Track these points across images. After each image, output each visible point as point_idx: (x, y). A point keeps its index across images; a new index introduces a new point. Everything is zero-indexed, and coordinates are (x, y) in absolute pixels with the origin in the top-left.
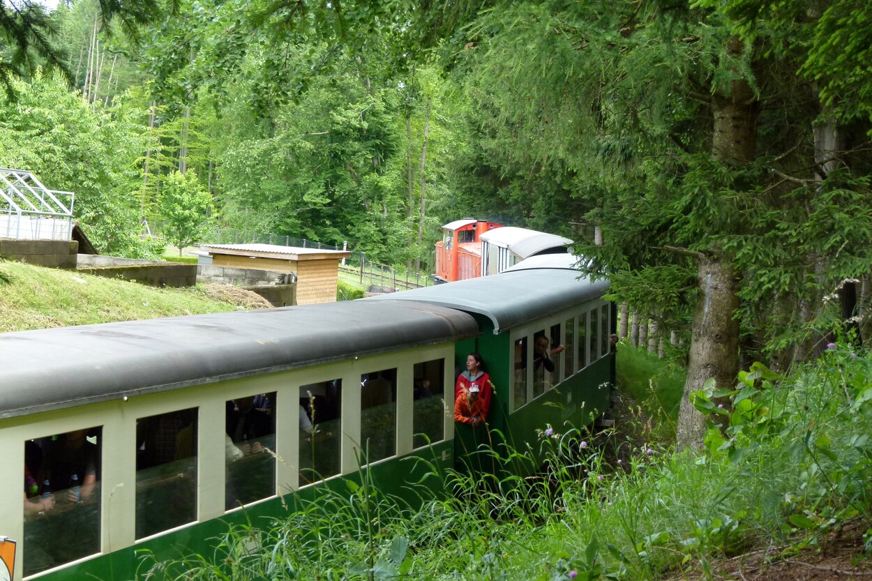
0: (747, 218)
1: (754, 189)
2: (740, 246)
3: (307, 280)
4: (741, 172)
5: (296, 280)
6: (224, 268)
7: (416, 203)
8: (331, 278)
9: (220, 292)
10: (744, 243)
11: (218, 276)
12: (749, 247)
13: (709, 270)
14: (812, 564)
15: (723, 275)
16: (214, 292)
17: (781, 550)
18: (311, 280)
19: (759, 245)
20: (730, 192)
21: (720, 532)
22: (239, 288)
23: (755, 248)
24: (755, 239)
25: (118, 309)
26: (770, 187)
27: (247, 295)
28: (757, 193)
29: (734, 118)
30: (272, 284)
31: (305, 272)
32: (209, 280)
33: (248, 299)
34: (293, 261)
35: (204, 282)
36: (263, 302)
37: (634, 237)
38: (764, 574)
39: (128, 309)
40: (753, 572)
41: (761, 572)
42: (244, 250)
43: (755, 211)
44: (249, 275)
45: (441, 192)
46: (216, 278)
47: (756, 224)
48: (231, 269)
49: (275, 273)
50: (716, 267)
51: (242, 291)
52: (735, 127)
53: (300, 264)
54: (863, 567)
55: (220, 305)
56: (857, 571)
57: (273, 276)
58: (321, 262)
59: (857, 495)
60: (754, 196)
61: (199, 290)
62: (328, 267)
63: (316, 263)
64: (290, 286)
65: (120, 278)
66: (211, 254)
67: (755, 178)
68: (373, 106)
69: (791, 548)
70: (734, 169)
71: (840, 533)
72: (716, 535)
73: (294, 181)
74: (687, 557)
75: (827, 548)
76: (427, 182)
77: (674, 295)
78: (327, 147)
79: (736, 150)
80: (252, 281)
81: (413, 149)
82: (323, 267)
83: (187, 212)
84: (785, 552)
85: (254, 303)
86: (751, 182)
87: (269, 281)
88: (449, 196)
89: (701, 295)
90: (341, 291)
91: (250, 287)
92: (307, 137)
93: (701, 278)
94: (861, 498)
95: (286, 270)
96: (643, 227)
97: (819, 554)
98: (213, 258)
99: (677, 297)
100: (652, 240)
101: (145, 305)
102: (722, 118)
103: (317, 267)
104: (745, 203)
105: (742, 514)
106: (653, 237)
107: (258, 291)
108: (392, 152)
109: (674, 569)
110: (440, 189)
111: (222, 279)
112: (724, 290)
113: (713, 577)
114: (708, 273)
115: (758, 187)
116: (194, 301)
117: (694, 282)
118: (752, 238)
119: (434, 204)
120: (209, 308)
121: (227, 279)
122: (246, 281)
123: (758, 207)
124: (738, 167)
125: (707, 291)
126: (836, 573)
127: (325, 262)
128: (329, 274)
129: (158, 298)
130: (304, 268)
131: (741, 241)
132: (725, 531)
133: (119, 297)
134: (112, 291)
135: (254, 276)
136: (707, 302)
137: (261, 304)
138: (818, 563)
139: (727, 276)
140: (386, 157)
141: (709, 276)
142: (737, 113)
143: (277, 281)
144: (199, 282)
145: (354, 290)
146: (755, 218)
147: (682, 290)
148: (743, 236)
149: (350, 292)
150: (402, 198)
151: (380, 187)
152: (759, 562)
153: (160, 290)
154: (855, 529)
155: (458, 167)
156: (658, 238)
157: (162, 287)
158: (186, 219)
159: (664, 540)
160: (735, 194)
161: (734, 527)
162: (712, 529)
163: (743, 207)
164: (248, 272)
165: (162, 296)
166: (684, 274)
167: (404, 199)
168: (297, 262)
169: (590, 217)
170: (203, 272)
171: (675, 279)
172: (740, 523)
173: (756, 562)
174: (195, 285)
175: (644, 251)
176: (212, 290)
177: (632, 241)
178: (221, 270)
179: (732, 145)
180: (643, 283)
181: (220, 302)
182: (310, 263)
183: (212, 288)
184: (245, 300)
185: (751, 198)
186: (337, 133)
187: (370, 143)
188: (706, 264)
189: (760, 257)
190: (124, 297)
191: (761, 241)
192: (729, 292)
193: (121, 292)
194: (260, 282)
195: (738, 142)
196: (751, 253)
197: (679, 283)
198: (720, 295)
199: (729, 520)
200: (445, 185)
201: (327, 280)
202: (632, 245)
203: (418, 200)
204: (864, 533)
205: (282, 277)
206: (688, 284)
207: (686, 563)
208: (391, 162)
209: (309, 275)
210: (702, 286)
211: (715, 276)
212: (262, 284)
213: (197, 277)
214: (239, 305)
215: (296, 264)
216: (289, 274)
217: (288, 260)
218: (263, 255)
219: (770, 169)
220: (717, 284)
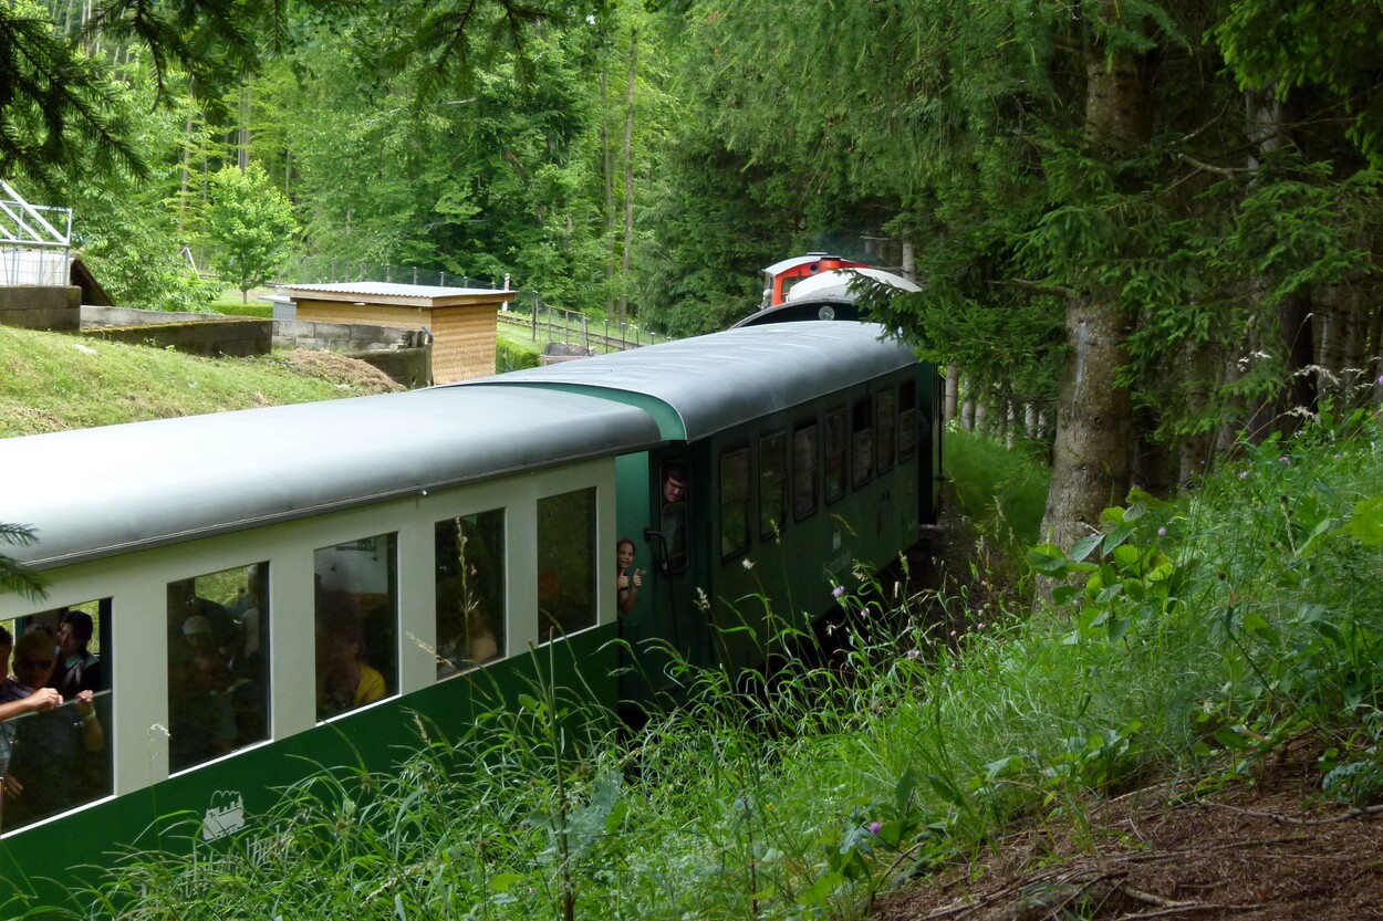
0: (1141, 236)
1: (1151, 189)
2: (1126, 276)
3: (449, 338)
4: (1129, 163)
5: (431, 340)
6: (315, 324)
7: (618, 210)
8: (485, 334)
9: (311, 362)
10: (1133, 272)
11: (305, 337)
12: (1140, 278)
13: (1082, 316)
14: (1241, 805)
15: (1105, 323)
16: (301, 363)
17: (1194, 783)
18: (455, 337)
19: (1158, 274)
20: (1114, 198)
21: (1100, 756)
22: (339, 355)
23: (1152, 279)
24: (1152, 265)
25: (149, 394)
26: (1176, 183)
27: (353, 367)
28: (1154, 194)
29: (1118, 75)
30: (393, 348)
31: (445, 326)
32: (292, 344)
33: (356, 372)
34: (425, 309)
35: (284, 348)
36: (379, 377)
38: (1169, 822)
39: (164, 394)
40: (1151, 819)
41: (1163, 819)
42: (347, 293)
43: (1154, 225)
44: (355, 333)
45: (656, 194)
46: (304, 341)
47: (1157, 246)
48: (326, 326)
49: (397, 330)
50: (1095, 311)
51: (345, 360)
52: (1121, 88)
53: (436, 313)
54: (1319, 810)
55: (310, 383)
56: (1309, 817)
57: (394, 335)
58: (467, 310)
59: (1308, 695)
60: (1150, 201)
61: (277, 360)
62: (480, 316)
63: (462, 310)
64: (422, 349)
65: (150, 344)
66: (293, 299)
67: (1151, 170)
68: (547, 56)
69: (1209, 779)
70: (1119, 157)
71: (1284, 755)
72: (1095, 761)
73: (421, 179)
74: (1051, 796)
75: (1265, 779)
76: (635, 176)
78: (472, 125)
79: (1124, 125)
80: (362, 344)
81: (612, 124)
82: (473, 316)
83: (253, 232)
84: (1200, 787)
85: (364, 379)
86: (1145, 178)
87: (388, 342)
88: (670, 199)
89: (1071, 355)
90: (502, 355)
91: (358, 353)
92: (441, 109)
93: (1070, 329)
94: (1315, 698)
95: (415, 324)
96: (981, 253)
97: (1253, 788)
98: (298, 306)
99: (1033, 359)
101: (191, 386)
102: (1101, 74)
103: (465, 317)
104: (1136, 212)
105: (1136, 726)
106: (995, 266)
107: (370, 359)
108: (578, 129)
109: (1032, 813)
110: (655, 189)
111: (312, 341)
112: (1107, 347)
113: (1090, 828)
114: (1081, 321)
115: (1156, 186)
116: (269, 378)
117: (1060, 335)
118: (1147, 264)
119: (646, 212)
120: (293, 388)
121: (321, 342)
122: (352, 343)
123: (1157, 219)
124: (1125, 153)
125: (1080, 348)
126: (1277, 821)
127: (477, 308)
128: (483, 328)
129: (211, 376)
130: (442, 319)
131: (1129, 269)
132: (1109, 754)
133: (149, 375)
134: (138, 366)
135: (365, 336)
136: (1081, 367)
137: (376, 379)
138: (1251, 803)
139: (1111, 324)
140: (567, 138)
141: (1083, 325)
142: (1124, 66)
143: (401, 342)
144: (277, 347)
145: (523, 352)
146: (1155, 237)
147: (1041, 348)
148: (1132, 261)
149: (516, 357)
150: (595, 203)
151: (560, 186)
152: (1161, 803)
153: (214, 361)
154: (1307, 747)
155: (684, 156)
156: (1001, 268)
157: (218, 356)
158: (251, 243)
159: (1016, 769)
160: (1121, 200)
161: (1123, 749)
162: (1089, 751)
163: (1134, 221)
164: (354, 330)
165: (218, 372)
166: (1045, 323)
167: (600, 205)
168: (431, 309)
169: (894, 228)
170: (282, 330)
171: (1030, 330)
172: (1131, 741)
173: (1156, 802)
174: (269, 352)
176: (298, 360)
178: (311, 326)
179: (1117, 118)
180: (978, 339)
181: (310, 379)
182: (451, 311)
183: (297, 356)
184: (350, 375)
185: (1146, 204)
186: (489, 101)
187: (542, 116)
188: (1078, 306)
189: (1159, 294)
190: (158, 376)
191: (1161, 267)
192: (1115, 349)
193: (152, 366)
194: (374, 345)
195: (1125, 112)
196: (1146, 286)
197: (1036, 338)
198: (1100, 355)
199: (1114, 737)
200: (663, 182)
201: (480, 338)
203: (621, 205)
204: (1321, 754)
205: (409, 336)
206: (1051, 339)
207: (1051, 804)
208: (576, 146)
209: (451, 331)
210: (1072, 341)
211: (1093, 325)
212: (376, 349)
213: (274, 338)
214: (340, 383)
215: (429, 313)
216: (420, 333)
217: (417, 307)
218: (377, 301)
219: (1176, 154)
220: (1096, 339)
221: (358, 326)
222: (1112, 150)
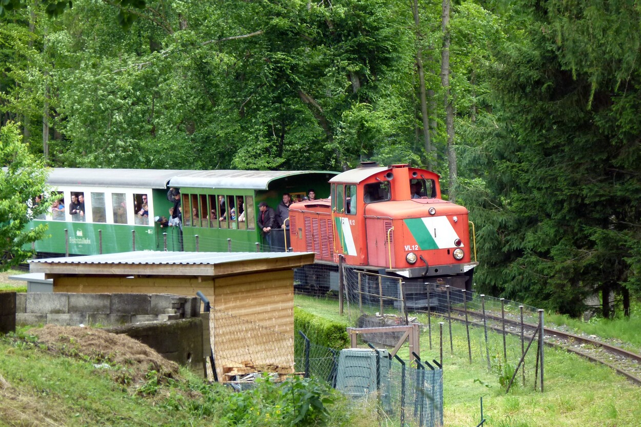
3: (235, 312)
5: (208, 308)
6: (69, 297)
7: (440, 157)
8: (280, 306)
9: (63, 340)
11: (58, 312)
16: (51, 341)
18: (243, 311)
22: (98, 330)
27: (114, 343)
30: (163, 319)
31: (230, 297)
32: (42, 319)
33: (118, 349)
34: (205, 278)
35: (33, 326)
36: (145, 353)
42: (112, 265)
45: (482, 129)
46: (56, 316)
48: (82, 298)
49: (167, 298)
51: (104, 334)
53: (218, 282)
55: (63, 364)
57: (163, 304)
61: (22, 339)
62: (273, 284)
63: (244, 279)
64: (197, 320)
66: (48, 276)
73: (202, 132)
76: (460, 114)
80: (125, 316)
81: (427, 54)
82: (264, 285)
85: (128, 356)
87: (156, 313)
88: (498, 135)
90: (301, 330)
91: (119, 326)
92: (223, 44)
95: (189, 293)
98: (54, 283)
103: (253, 286)
107: (135, 333)
108: (387, 62)
111: (66, 316)
116: (14, 359)
120: (42, 370)
121: (76, 317)
122: (113, 317)
127: (267, 276)
128: (277, 298)
130: (227, 290)
135: (128, 307)
137: (142, 356)
143: (171, 312)
144: (23, 325)
145: (326, 325)
149: (319, 331)
151: (369, 130)
164: (116, 301)
167: (417, 151)
168: (213, 278)
170: (30, 306)
174: (14, 329)
176: (47, 338)
178: (66, 301)
181: (63, 358)
182: (237, 280)
183: (47, 333)
184: (110, 352)
186: (281, 34)
187: (346, 45)
194: (139, 317)
200: (490, 115)
201: (274, 311)
203: (443, 150)
205: (181, 304)
209: (238, 303)
212: (142, 321)
213: (20, 316)
214: (99, 361)
215: (211, 283)
216: (194, 300)
217: (196, 277)
218: (148, 272)
221: (120, 296)
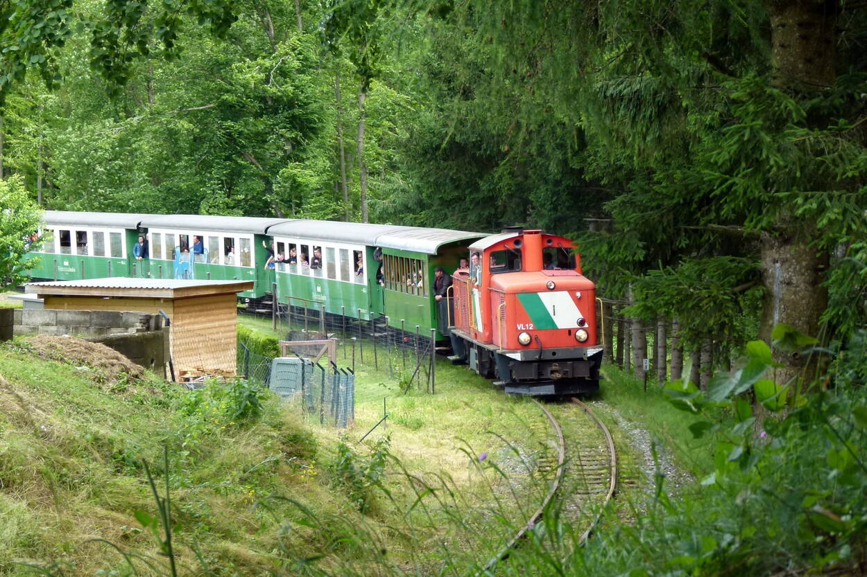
0: (827, 167)
1: (836, 124)
2: (822, 210)
3: (190, 327)
4: (815, 101)
5: (168, 323)
6: (56, 313)
7: (355, 207)
8: (226, 322)
9: (52, 347)
10: (828, 203)
11: (47, 325)
12: (836, 210)
13: (776, 256)
15: (798, 262)
16: (42, 348)
18: (196, 327)
19: (850, 207)
20: (801, 131)
22: (80, 340)
23: (845, 212)
26: (860, 121)
27: (92, 350)
28: (841, 130)
29: (800, 25)
30: (132, 332)
31: (186, 315)
32: (34, 330)
33: (95, 355)
34: (166, 300)
35: (26, 336)
36: (117, 358)
37: (662, 216)
42: (92, 288)
43: (840, 156)
44: (97, 319)
46: (46, 328)
47: (844, 173)
48: (67, 314)
49: (135, 315)
50: (789, 251)
51: (84, 343)
52: (804, 37)
53: (177, 303)
55: (51, 366)
57: (132, 319)
58: (208, 299)
60: (836, 135)
61: (18, 345)
62: (221, 306)
63: (197, 301)
64: (159, 332)
66: (40, 296)
67: (836, 108)
68: (283, 62)
70: (804, 98)
76: (371, 174)
77: (726, 297)
79: (808, 73)
80: (101, 330)
82: (213, 306)
83: (9, 238)
85: (103, 361)
86: (831, 114)
87: (127, 327)
88: (403, 191)
89: (767, 297)
90: (242, 342)
91: (97, 337)
92: (184, 114)
93: (766, 270)
95: (153, 311)
96: (675, 201)
98: (45, 303)
99: (731, 300)
100: (690, 219)
102: (783, 26)
103: (204, 307)
104: (823, 145)
106: (692, 214)
107: (109, 343)
108: (314, 130)
110: (389, 181)
111: (54, 328)
112: (802, 286)
114: (775, 261)
115: (842, 121)
116: (11, 362)
117: (757, 277)
118: (840, 196)
119: (382, 204)
120: (34, 370)
121: (62, 329)
123: (844, 151)
124: (809, 93)
125: (775, 289)
127: (216, 299)
128: (223, 317)
130: (184, 310)
131: (823, 201)
135: (104, 322)
136: (777, 306)
137: (115, 361)
139: (804, 263)
140: (305, 138)
141: (778, 265)
142: (805, 17)
143: (139, 326)
144: (19, 335)
145: (263, 339)
146: (841, 165)
147: (738, 289)
148: (825, 194)
149: (256, 343)
151: (300, 185)
156: (699, 215)
160: (807, 134)
163: (821, 152)
164: (94, 316)
166: (741, 265)
168: (173, 300)
170: (25, 320)
171: (726, 273)
174: (11, 338)
175: (679, 235)
176: (39, 345)
177: (660, 222)
178: (54, 316)
179: (801, 66)
180: (679, 284)
181: (51, 362)
182: (193, 302)
183: (39, 341)
184: (89, 358)
185: (832, 138)
187: (282, 115)
188: (772, 247)
189: (854, 227)
191: (853, 199)
192: (810, 288)
194: (113, 330)
195: (809, 61)
196: (840, 218)
197: (733, 279)
198: (795, 293)
200: (396, 175)
201: (221, 326)
202: (660, 228)
203: (357, 202)
205: (147, 320)
206: (747, 281)
208: (312, 147)
209: (192, 320)
210: (768, 282)
211: (787, 265)
212: (116, 333)
213: (16, 328)
214: (80, 365)
215: (171, 304)
216: (158, 316)
217: (159, 299)
218: (120, 294)
219: (859, 94)
220: (790, 277)
221: (98, 313)
222: (797, 93)
